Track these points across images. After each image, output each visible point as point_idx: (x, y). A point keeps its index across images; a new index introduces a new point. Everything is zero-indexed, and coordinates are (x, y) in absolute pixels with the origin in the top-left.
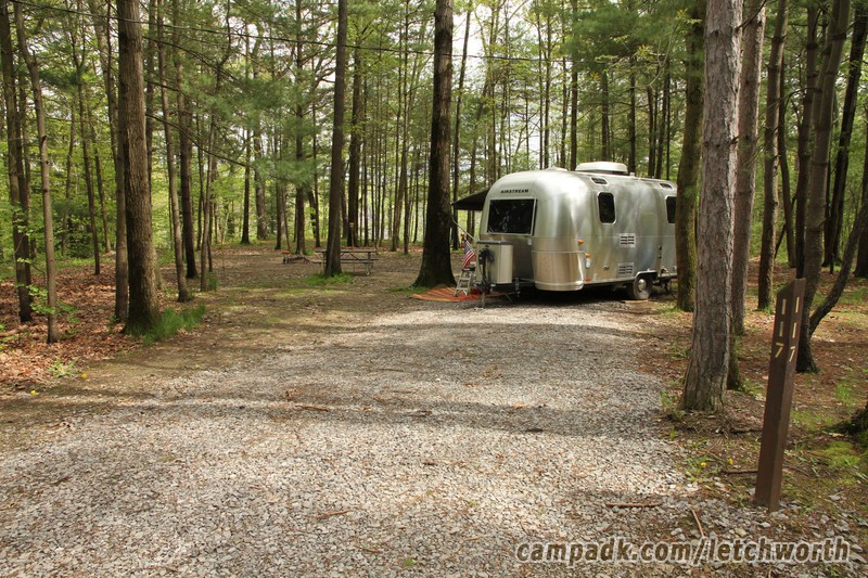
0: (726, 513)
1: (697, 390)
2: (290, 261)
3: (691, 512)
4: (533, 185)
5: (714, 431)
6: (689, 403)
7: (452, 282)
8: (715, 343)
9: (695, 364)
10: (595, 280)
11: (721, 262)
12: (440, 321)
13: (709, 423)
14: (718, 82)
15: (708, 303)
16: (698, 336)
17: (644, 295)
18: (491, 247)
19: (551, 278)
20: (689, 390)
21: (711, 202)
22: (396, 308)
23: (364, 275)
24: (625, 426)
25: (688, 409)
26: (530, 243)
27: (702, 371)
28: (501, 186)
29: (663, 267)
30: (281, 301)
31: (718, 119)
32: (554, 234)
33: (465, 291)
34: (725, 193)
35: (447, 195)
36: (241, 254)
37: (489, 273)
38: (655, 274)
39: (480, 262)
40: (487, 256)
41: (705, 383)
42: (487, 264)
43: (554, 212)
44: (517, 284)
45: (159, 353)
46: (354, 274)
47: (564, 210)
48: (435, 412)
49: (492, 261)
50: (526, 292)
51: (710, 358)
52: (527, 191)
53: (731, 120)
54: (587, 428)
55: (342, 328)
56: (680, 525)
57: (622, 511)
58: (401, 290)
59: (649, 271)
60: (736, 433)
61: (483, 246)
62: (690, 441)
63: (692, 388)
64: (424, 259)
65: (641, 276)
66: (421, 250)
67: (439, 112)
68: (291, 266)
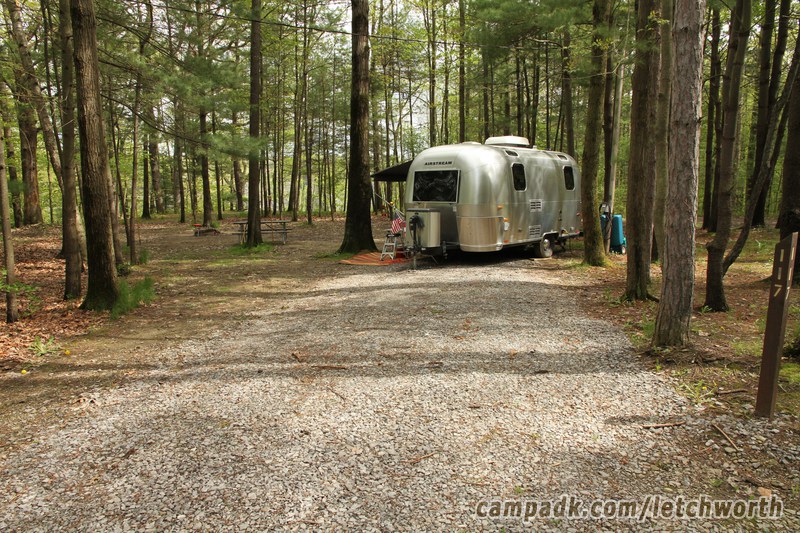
0: (740, 425)
1: (669, 329)
2: (203, 233)
3: (713, 426)
4: (456, 158)
5: (690, 362)
6: (662, 339)
7: (373, 248)
8: (684, 288)
9: (667, 307)
10: (512, 241)
11: (689, 221)
12: (383, 283)
13: (685, 356)
14: (687, 71)
15: (679, 256)
16: (670, 283)
17: (549, 253)
18: (420, 215)
19: (474, 239)
20: (662, 329)
21: (680, 171)
22: (331, 273)
23: (281, 244)
24: (612, 362)
25: (664, 346)
26: (455, 210)
27: (674, 312)
28: (425, 159)
29: (563, 228)
30: (215, 270)
31: (687, 102)
32: (476, 202)
33: (392, 255)
34: (693, 163)
35: (367, 168)
36: (146, 227)
37: (419, 238)
38: (556, 235)
39: (411, 228)
40: (417, 224)
41: (676, 323)
42: (418, 230)
43: (475, 181)
44: (445, 247)
45: (130, 326)
46: (274, 244)
47: (484, 178)
48: (446, 363)
49: (422, 226)
50: (451, 255)
51: (680, 301)
52: (450, 163)
53: (698, 103)
54: (584, 368)
55: (293, 293)
56: (710, 438)
57: (657, 431)
58: (326, 257)
59: (552, 232)
60: (707, 362)
61: (413, 214)
62: (674, 371)
63: (665, 327)
64: (347, 227)
65: (546, 237)
66: (344, 219)
67: (358, 91)
68: (204, 239)
